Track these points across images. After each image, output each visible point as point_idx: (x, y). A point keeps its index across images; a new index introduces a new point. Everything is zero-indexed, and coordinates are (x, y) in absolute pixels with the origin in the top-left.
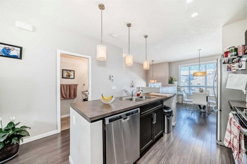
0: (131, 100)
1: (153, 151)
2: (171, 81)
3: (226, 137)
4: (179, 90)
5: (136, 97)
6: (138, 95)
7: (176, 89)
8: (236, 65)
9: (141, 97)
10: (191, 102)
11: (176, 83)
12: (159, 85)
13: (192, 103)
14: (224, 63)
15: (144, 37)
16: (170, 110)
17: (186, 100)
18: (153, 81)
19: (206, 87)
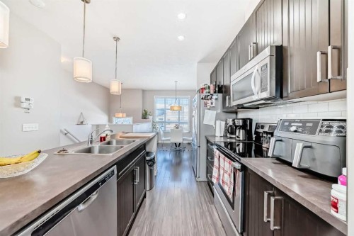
0: (89, 151)
1: (137, 229)
2: (145, 116)
3: (214, 174)
4: (154, 127)
5: (100, 144)
6: (103, 139)
7: (151, 126)
8: (210, 102)
9: (109, 143)
10: (169, 140)
11: (151, 118)
12: (129, 120)
13: (169, 142)
14: (202, 99)
15: (113, 40)
16: (152, 157)
17: (163, 139)
18: (121, 115)
19: (180, 123)
